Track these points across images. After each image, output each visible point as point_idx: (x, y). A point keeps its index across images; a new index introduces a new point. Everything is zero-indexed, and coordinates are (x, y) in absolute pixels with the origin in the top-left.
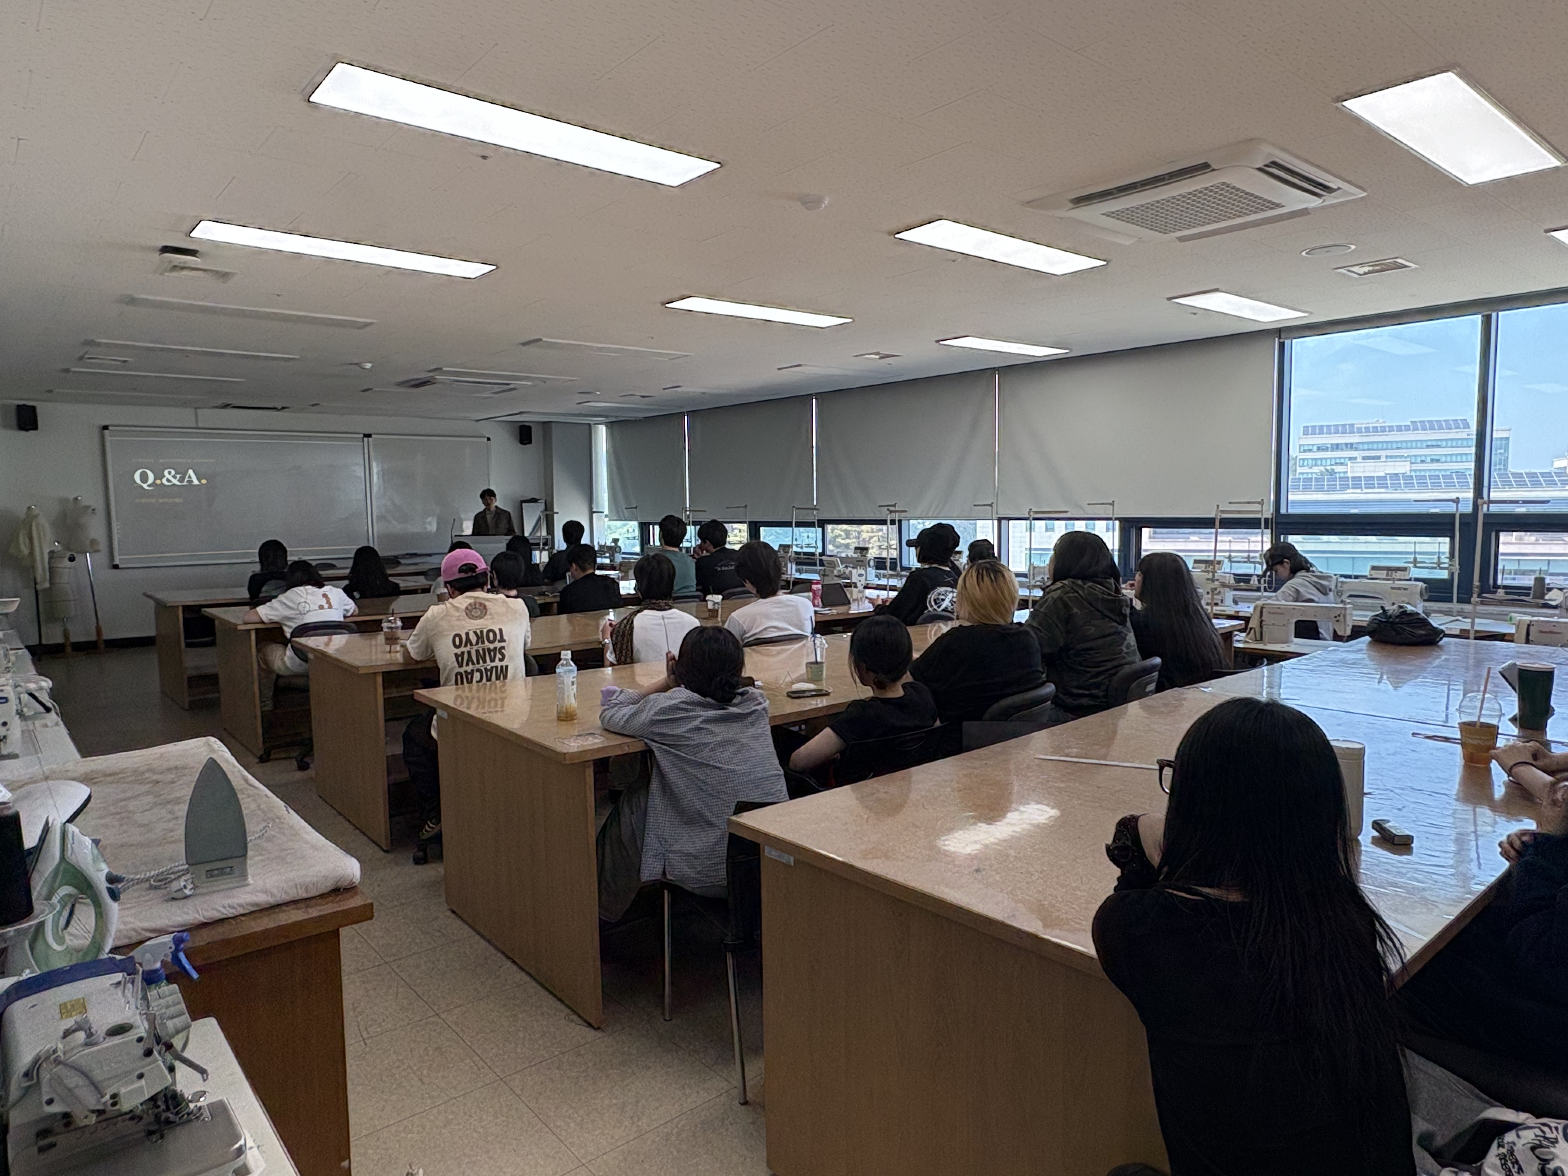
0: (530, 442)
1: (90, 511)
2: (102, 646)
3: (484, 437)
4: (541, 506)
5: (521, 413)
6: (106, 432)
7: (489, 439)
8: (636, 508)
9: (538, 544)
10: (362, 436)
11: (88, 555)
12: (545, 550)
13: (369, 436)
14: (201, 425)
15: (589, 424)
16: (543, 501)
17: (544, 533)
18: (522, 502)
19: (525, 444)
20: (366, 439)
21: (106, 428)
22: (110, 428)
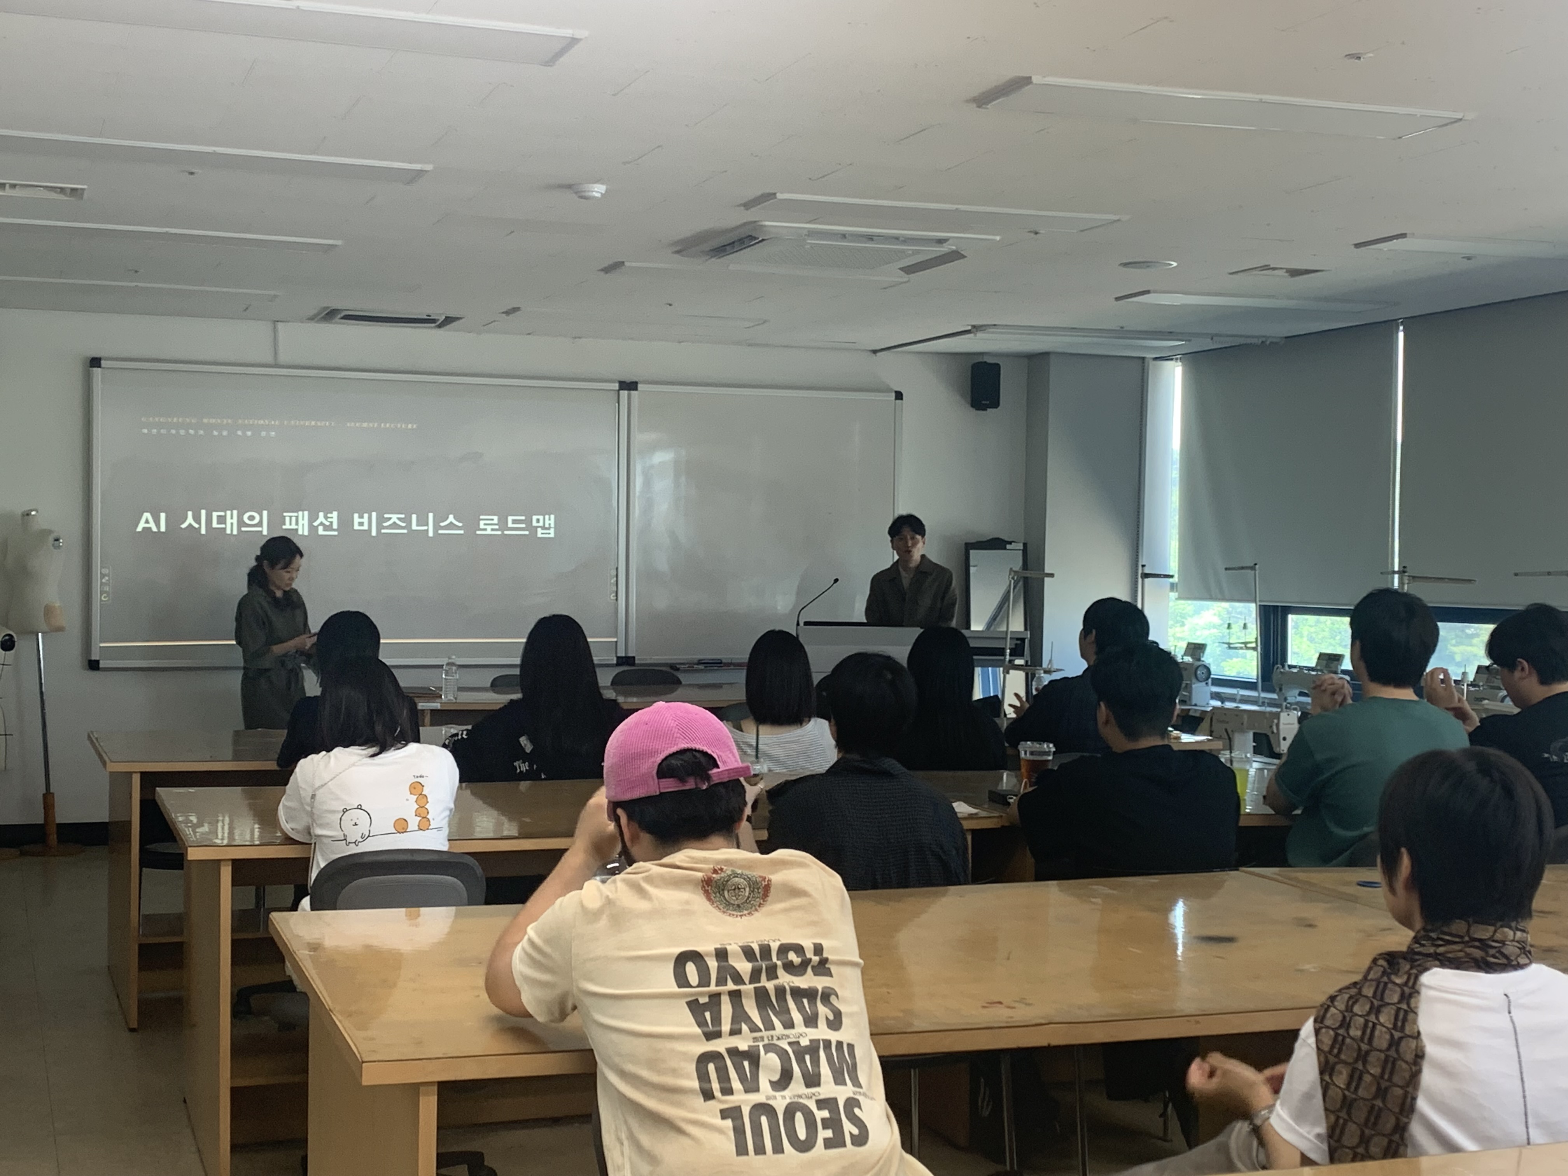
0: (995, 404)
1: (51, 539)
2: (53, 838)
3: (889, 390)
4: (1013, 558)
5: (976, 329)
6: (96, 371)
7: (899, 396)
8: (1253, 568)
9: (1001, 652)
10: (616, 386)
11: (40, 634)
12: (1018, 668)
13: (630, 386)
14: (283, 358)
15: (1143, 359)
16: (1021, 546)
17: (1017, 624)
18: (969, 546)
19: (983, 408)
20: (624, 394)
21: (95, 362)
22: (103, 363)
